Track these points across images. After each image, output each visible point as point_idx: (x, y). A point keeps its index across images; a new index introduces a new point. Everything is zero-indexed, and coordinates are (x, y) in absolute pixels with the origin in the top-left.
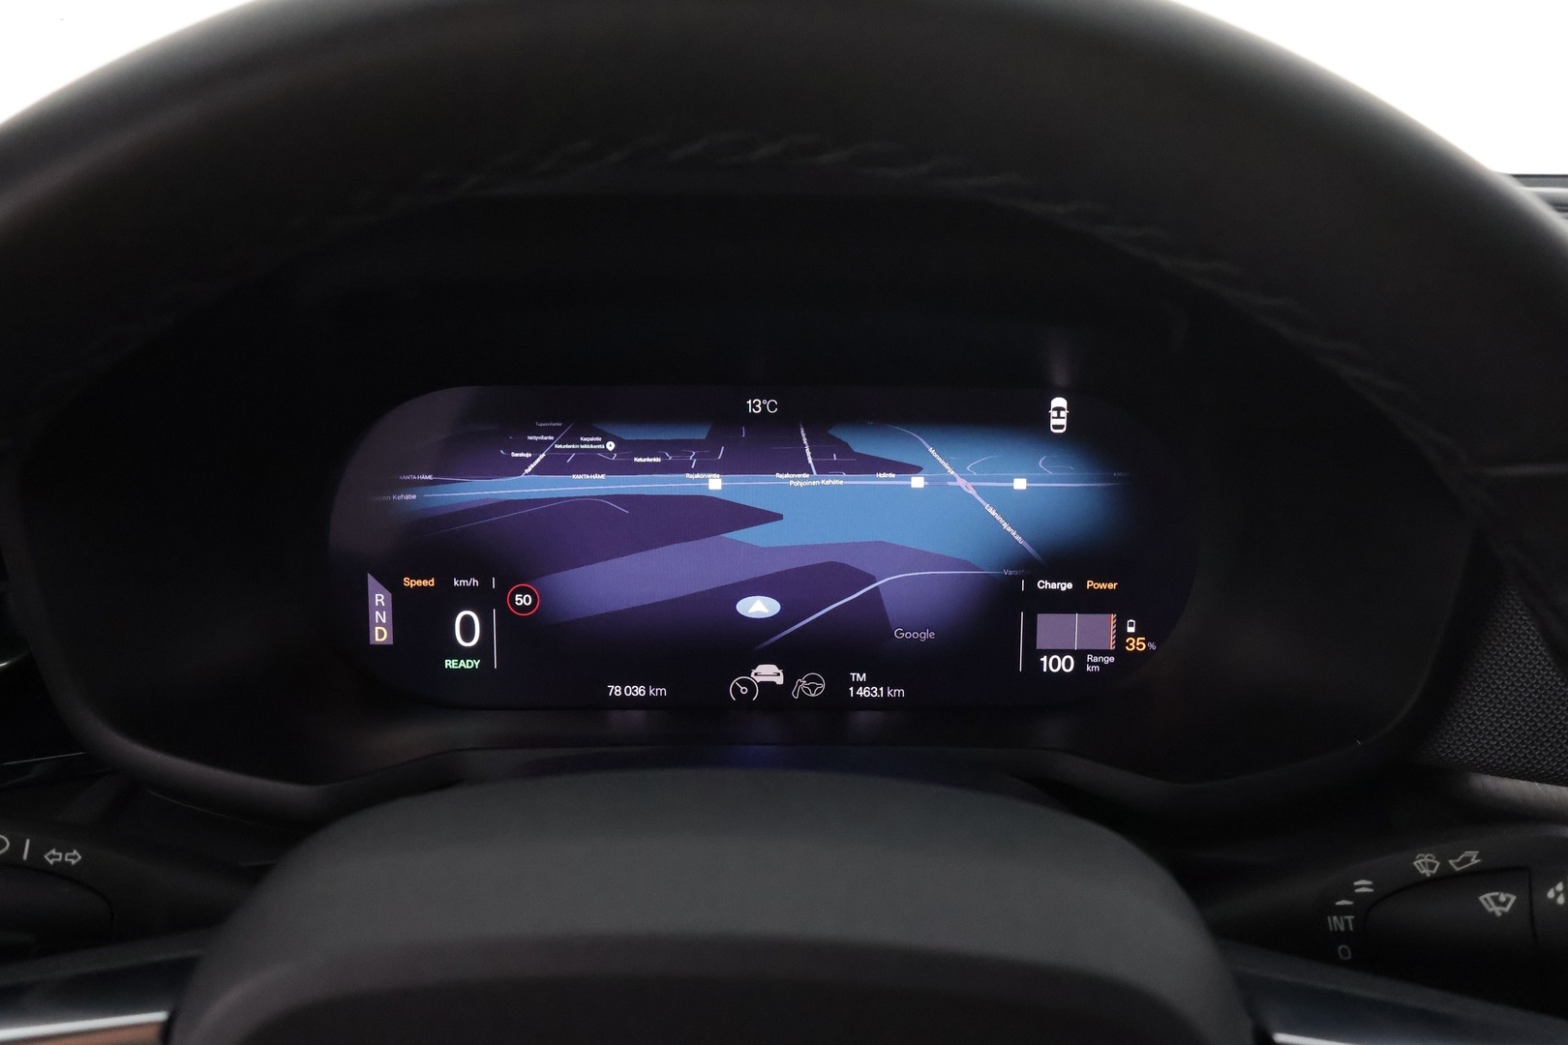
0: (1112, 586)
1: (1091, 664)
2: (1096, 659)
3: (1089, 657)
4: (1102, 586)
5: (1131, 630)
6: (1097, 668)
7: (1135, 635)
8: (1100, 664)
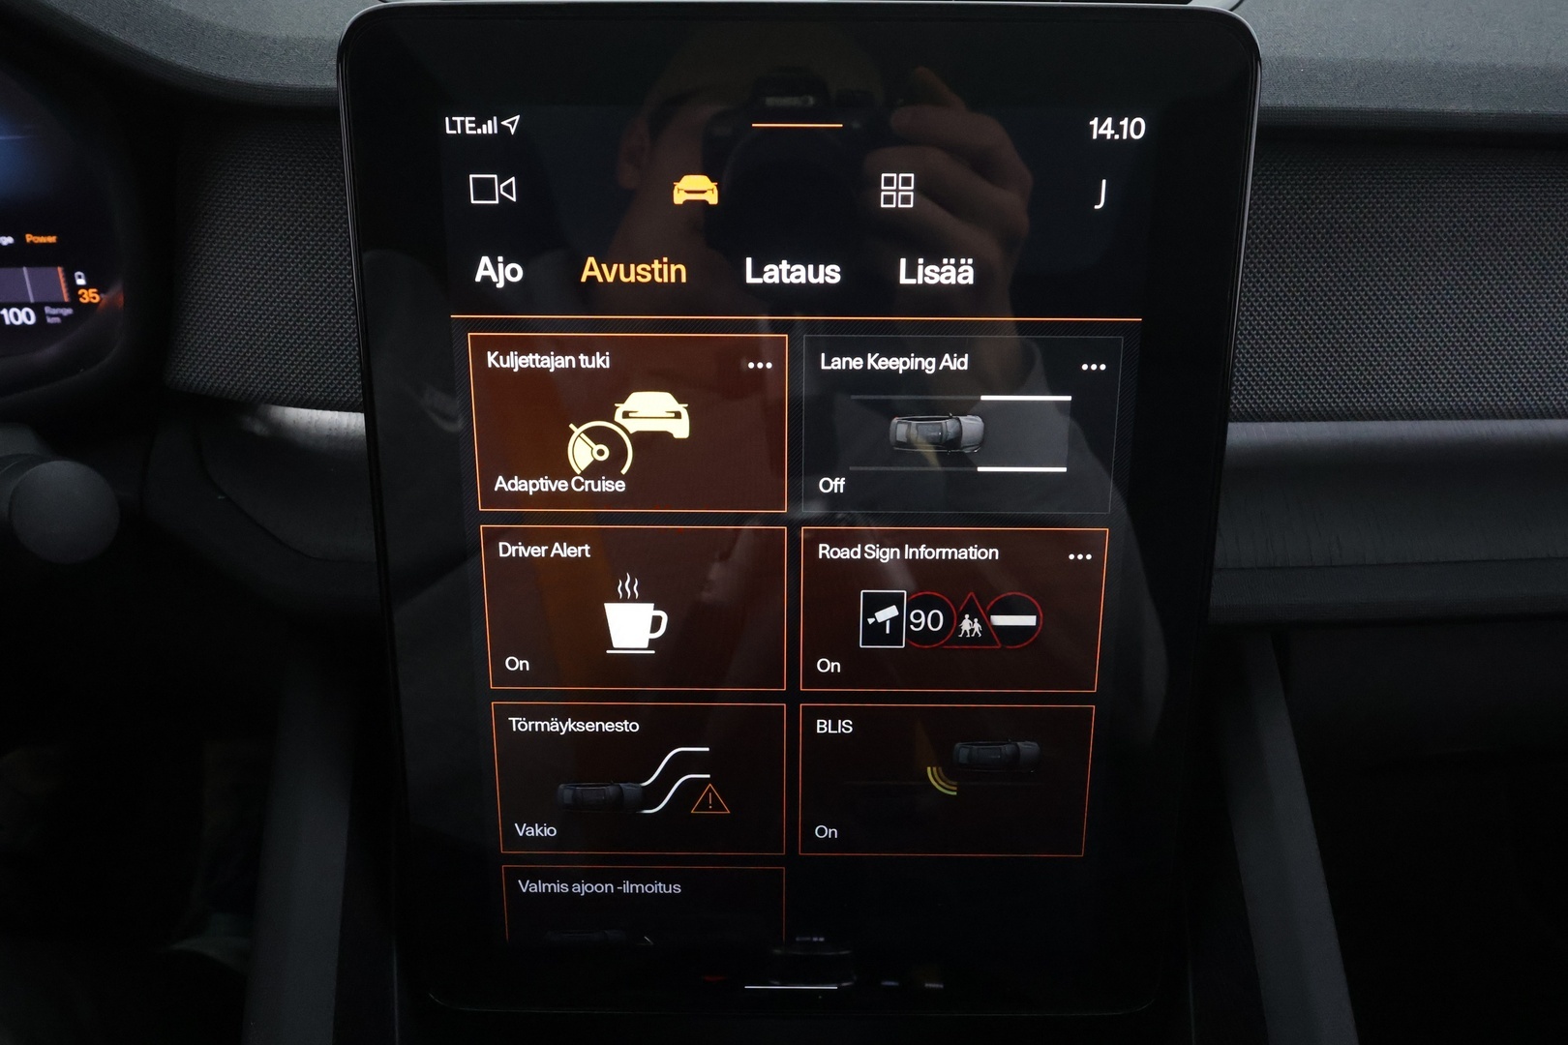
0: (52, 239)
1: (52, 316)
2: (55, 311)
3: (47, 310)
4: (42, 240)
5: (81, 282)
6: (57, 320)
7: (86, 287)
8: (59, 316)
